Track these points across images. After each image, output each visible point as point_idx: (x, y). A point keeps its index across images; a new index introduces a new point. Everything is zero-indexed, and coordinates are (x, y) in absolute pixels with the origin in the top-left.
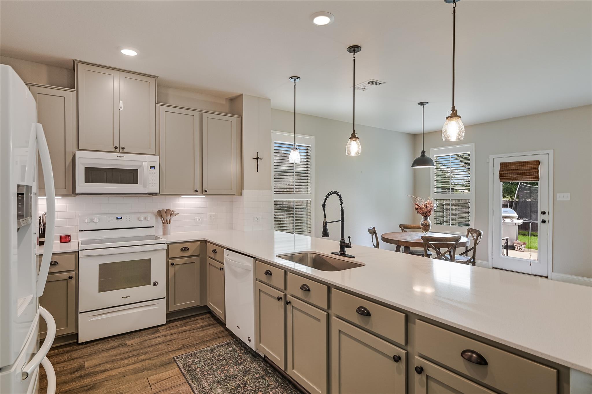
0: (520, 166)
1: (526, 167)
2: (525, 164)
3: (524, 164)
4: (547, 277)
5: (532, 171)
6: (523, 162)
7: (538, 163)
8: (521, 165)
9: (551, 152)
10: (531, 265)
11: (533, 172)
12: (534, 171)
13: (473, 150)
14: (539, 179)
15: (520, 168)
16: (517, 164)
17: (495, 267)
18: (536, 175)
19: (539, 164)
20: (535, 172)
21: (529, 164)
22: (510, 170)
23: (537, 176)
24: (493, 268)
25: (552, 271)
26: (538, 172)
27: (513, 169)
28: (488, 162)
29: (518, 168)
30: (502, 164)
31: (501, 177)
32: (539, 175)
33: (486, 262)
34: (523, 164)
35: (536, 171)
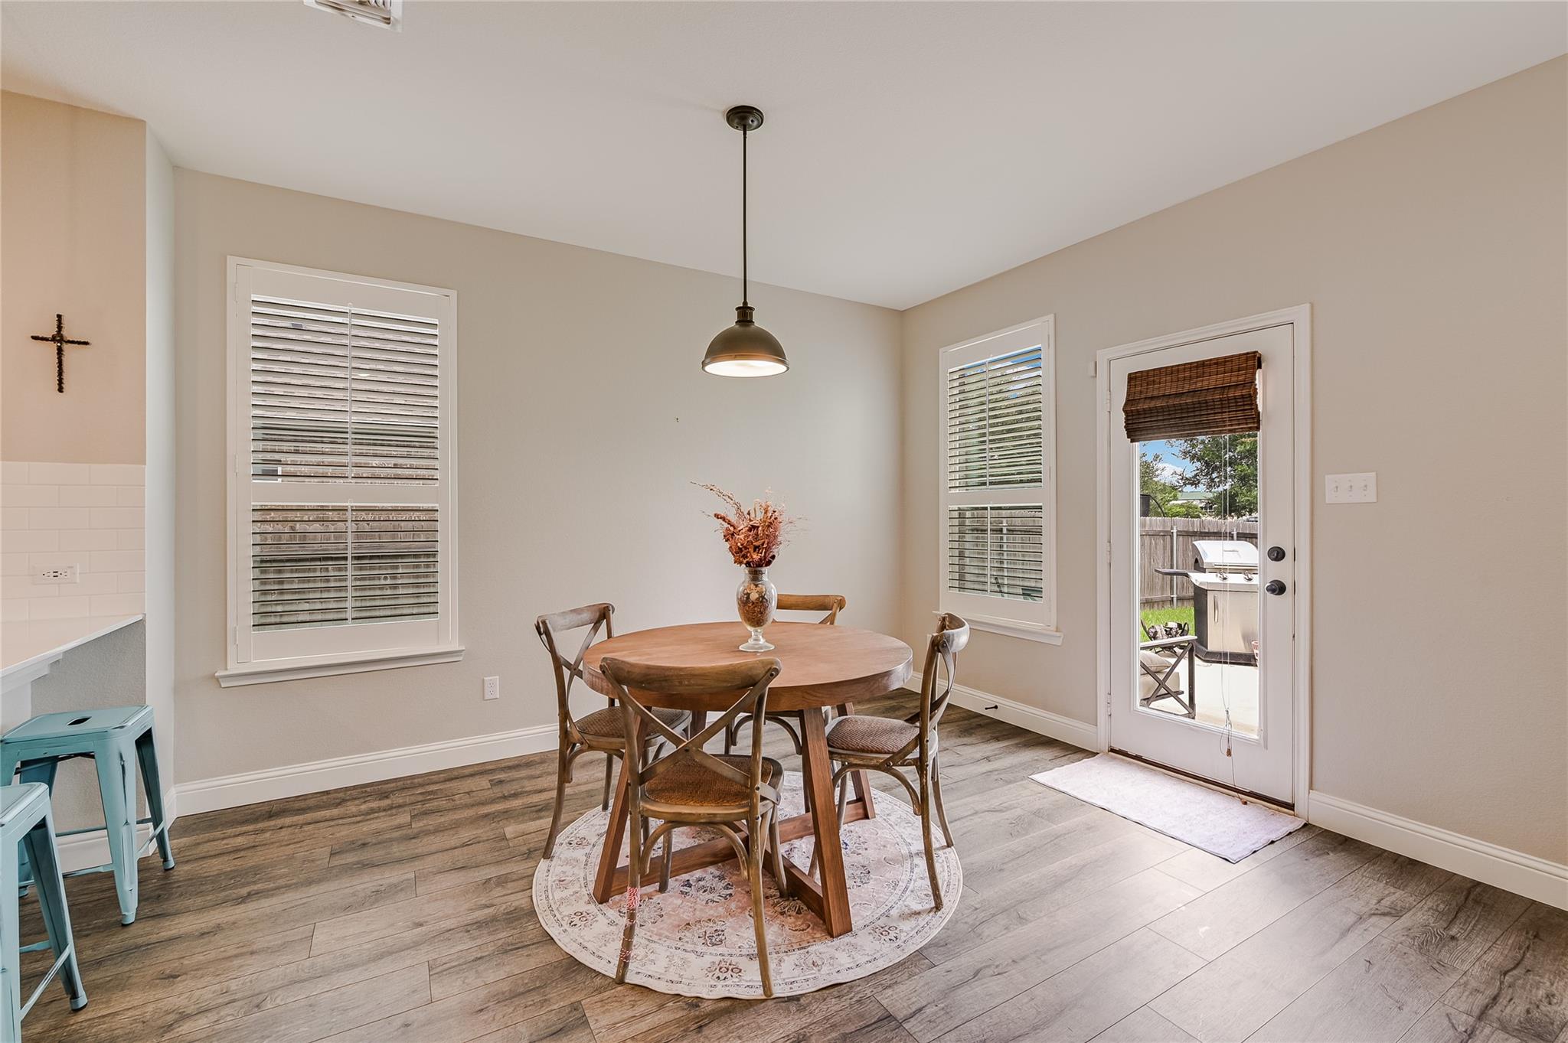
0: (1191, 378)
1: (1213, 382)
2: (1206, 369)
3: (1203, 373)
4: (1291, 807)
5: (1231, 395)
6: (1202, 364)
7: (1254, 361)
8: (1194, 374)
9: (1301, 314)
10: (1229, 753)
11: (1235, 398)
12: (1238, 393)
13: (1049, 336)
14: (1258, 422)
15: (1193, 386)
16: (1181, 375)
17: (1117, 747)
18: (1246, 407)
19: (1260, 367)
20: (1242, 396)
21: (1221, 369)
22: (1158, 397)
23: (1248, 413)
24: (1112, 750)
25: (1311, 787)
26: (1251, 397)
27: (1167, 392)
28: (1093, 377)
29: (1183, 387)
30: (1132, 378)
31: (1130, 427)
32: (1260, 409)
33: (1091, 728)
34: (1200, 370)
35: (1245, 392)
